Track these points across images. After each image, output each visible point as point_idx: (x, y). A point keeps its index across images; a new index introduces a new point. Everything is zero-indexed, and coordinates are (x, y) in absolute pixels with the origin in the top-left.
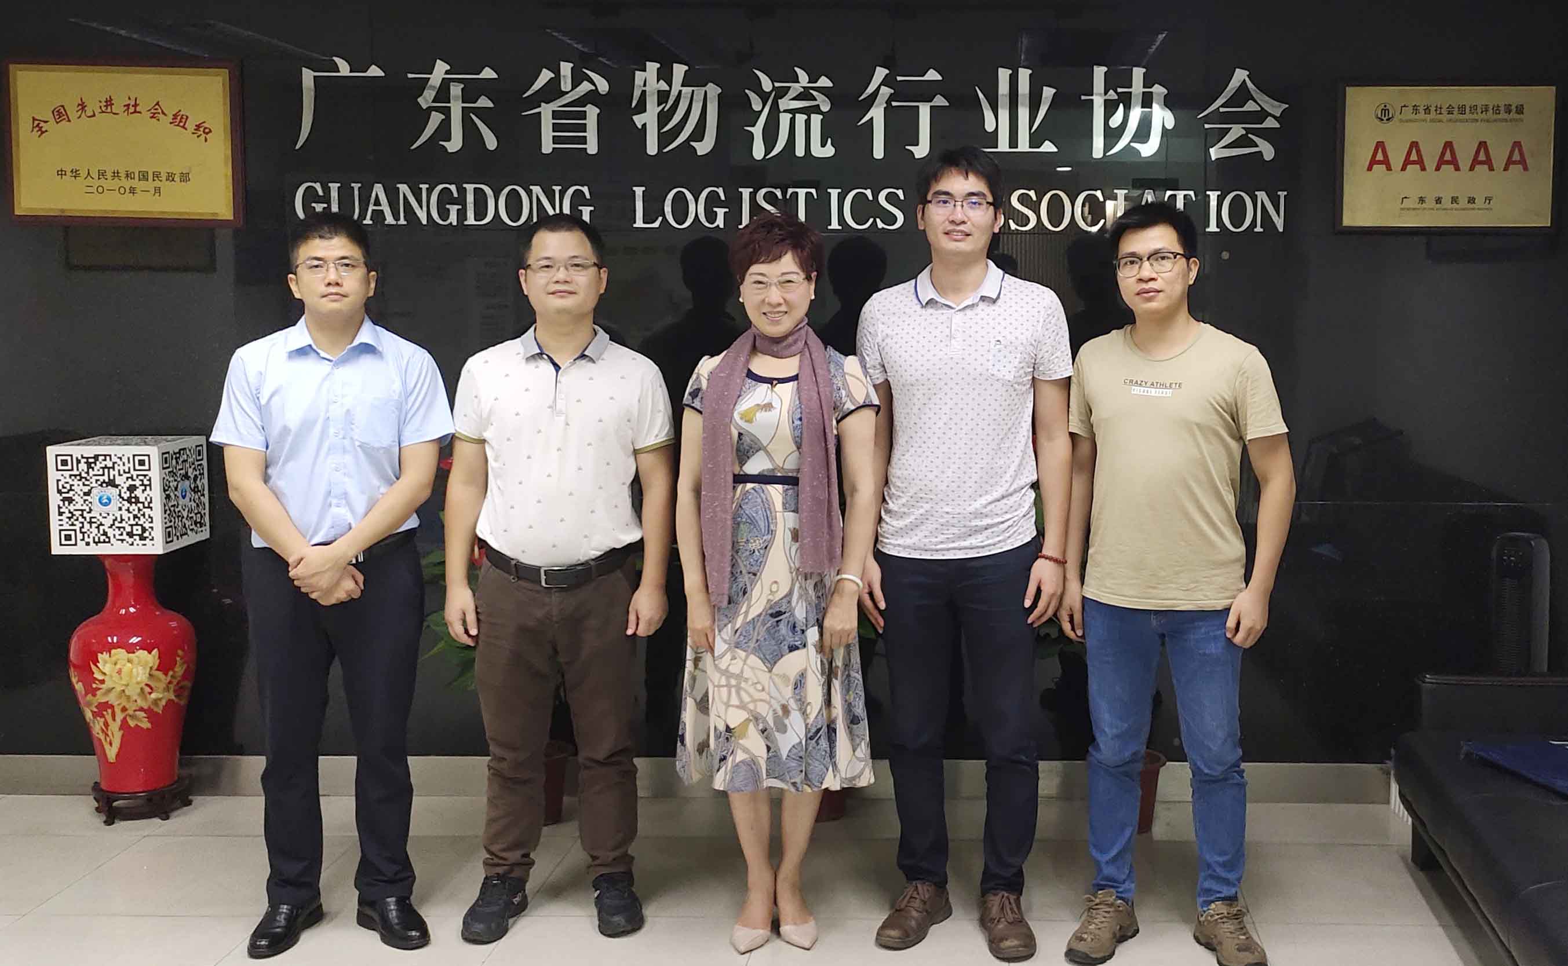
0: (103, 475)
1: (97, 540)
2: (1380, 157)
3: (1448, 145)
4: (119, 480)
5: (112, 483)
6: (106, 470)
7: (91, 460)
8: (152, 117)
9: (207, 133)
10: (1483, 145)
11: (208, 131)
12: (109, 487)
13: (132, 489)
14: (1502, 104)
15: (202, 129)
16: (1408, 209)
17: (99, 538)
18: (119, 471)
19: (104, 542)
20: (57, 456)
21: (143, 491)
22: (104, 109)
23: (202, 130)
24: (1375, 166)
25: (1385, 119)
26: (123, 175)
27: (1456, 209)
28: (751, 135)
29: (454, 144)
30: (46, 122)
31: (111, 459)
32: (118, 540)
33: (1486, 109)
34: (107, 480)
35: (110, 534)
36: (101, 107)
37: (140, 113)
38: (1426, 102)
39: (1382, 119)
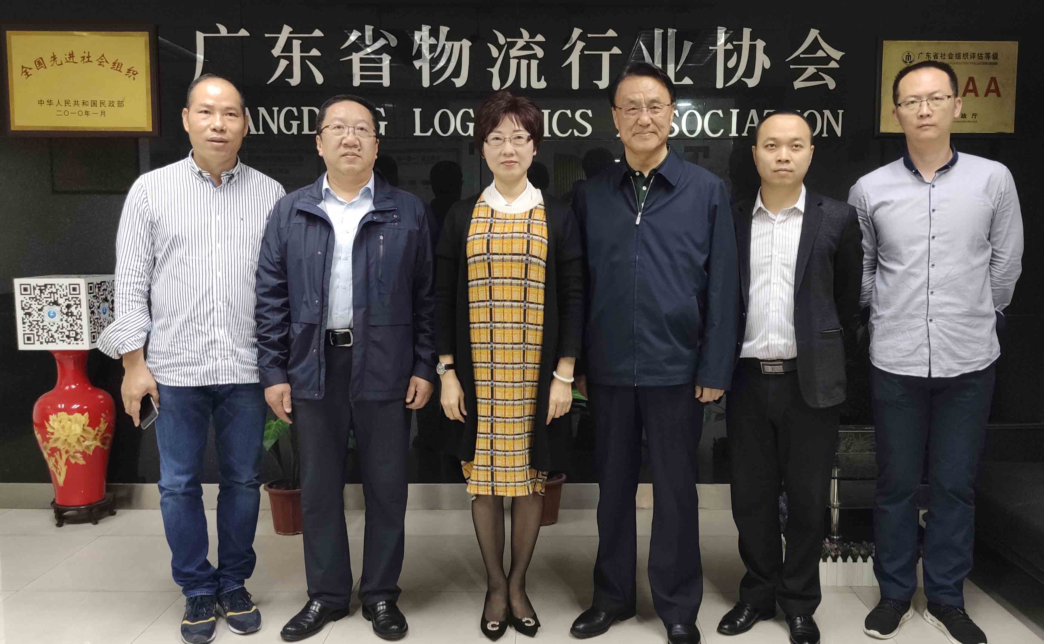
0: (50, 297)
1: (47, 341)
4: (61, 301)
5: (56, 303)
6: (52, 295)
7: (42, 288)
8: (99, 65)
9: (135, 75)
10: (972, 79)
11: (135, 73)
12: (55, 306)
13: (68, 306)
14: (984, 53)
15: (132, 72)
17: (49, 339)
18: (60, 295)
19: (52, 342)
20: (21, 285)
22: (68, 59)
25: (908, 62)
26: (80, 103)
28: (491, 74)
29: (295, 81)
30: (30, 69)
31: (55, 288)
32: (61, 340)
33: (973, 56)
34: (53, 301)
35: (56, 336)
36: (66, 58)
37: (91, 61)
38: (935, 51)
39: (906, 62)
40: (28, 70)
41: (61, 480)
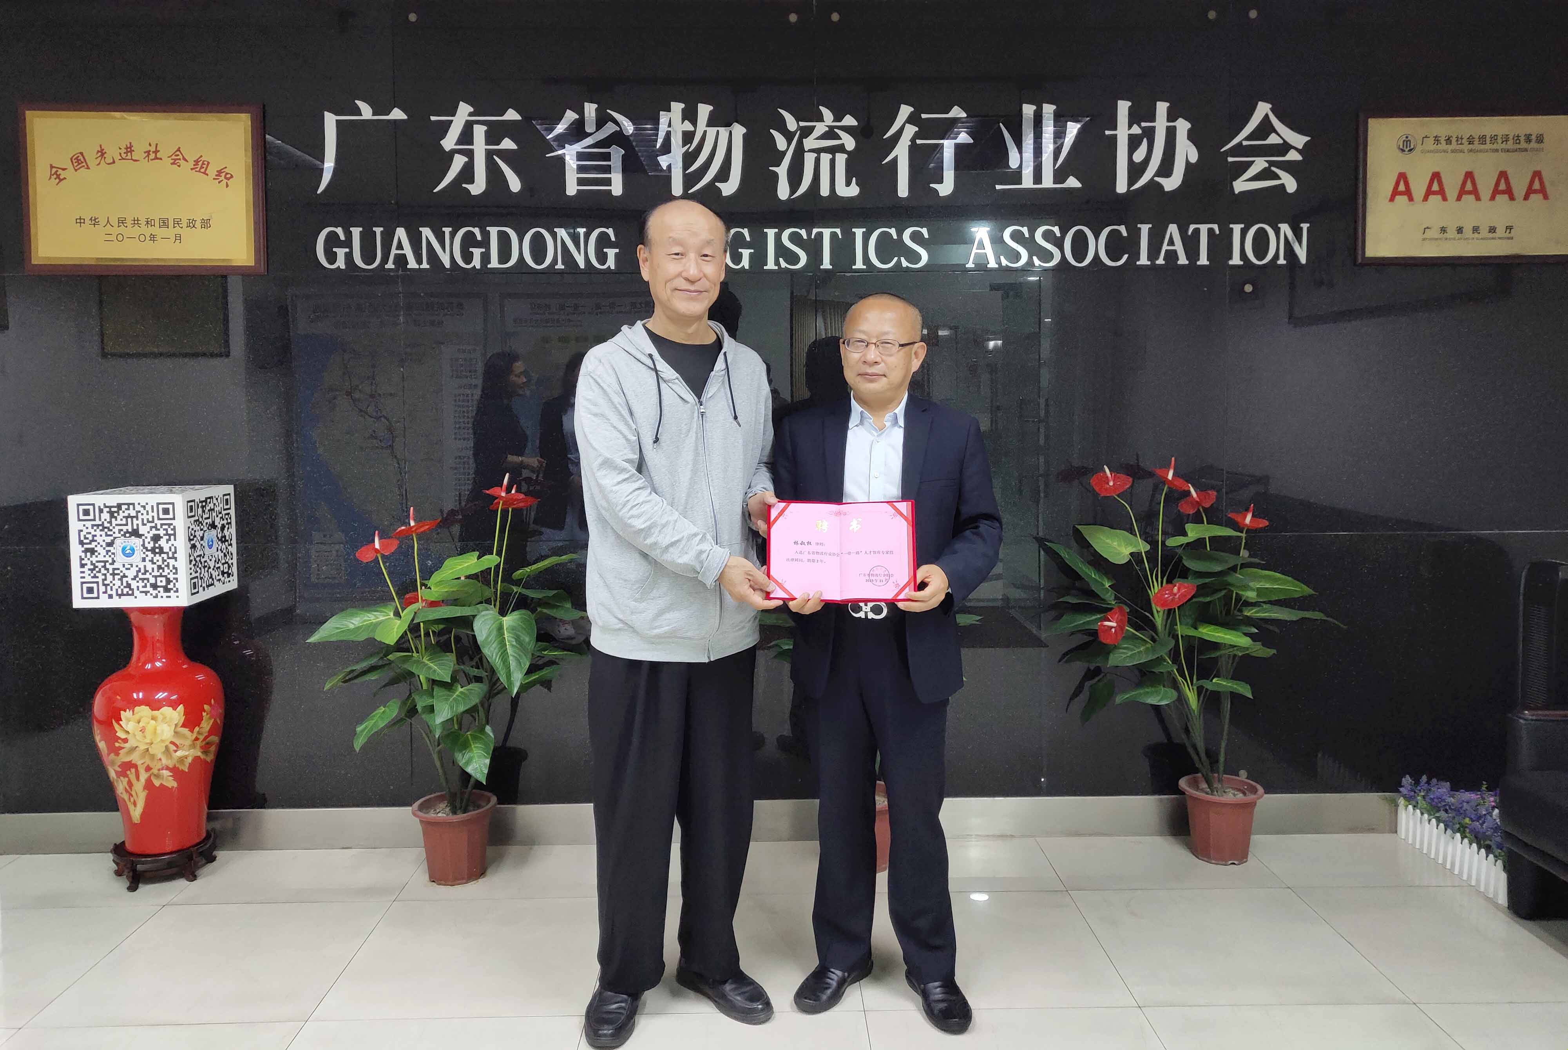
0: (126, 525)
1: (120, 592)
2: (1402, 188)
3: (1469, 175)
4: (143, 530)
5: (135, 533)
6: (129, 520)
7: (113, 509)
8: (172, 164)
9: (228, 179)
10: (1503, 175)
11: (229, 177)
12: (133, 537)
13: (156, 538)
14: (1522, 132)
16: (1431, 239)
17: (122, 590)
18: (143, 520)
19: (128, 594)
20: (78, 505)
21: (168, 540)
22: (124, 156)
23: (223, 175)
24: (1397, 197)
25: (1406, 150)
26: (143, 222)
27: (1477, 239)
28: (776, 176)
29: (477, 187)
30: (64, 169)
31: (134, 509)
32: (141, 592)
33: (1506, 139)
34: (130, 530)
35: (134, 585)
36: (120, 154)
37: (161, 159)
38: (1449, 133)
39: (1403, 151)
40: (60, 172)
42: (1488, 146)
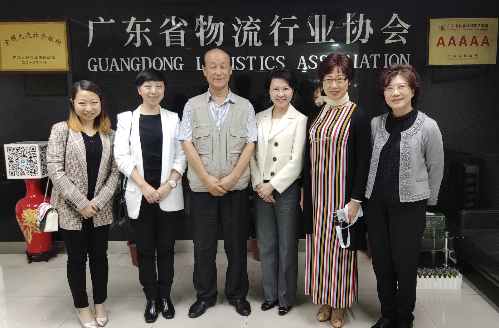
0: (22, 153)
1: (21, 174)
2: (441, 42)
3: (463, 38)
4: (27, 155)
6: (23, 151)
7: (18, 149)
8: (42, 38)
9: (59, 43)
10: (474, 38)
11: (60, 42)
12: (24, 157)
13: (31, 158)
14: (481, 24)
15: (58, 41)
16: (450, 59)
18: (26, 152)
19: (23, 175)
20: (7, 147)
22: (27, 36)
24: (439, 45)
25: (443, 29)
26: (34, 57)
27: (465, 59)
28: (234, 39)
29: (138, 45)
31: (24, 148)
32: (28, 174)
33: (476, 26)
34: (23, 155)
35: (25, 172)
37: (38, 37)
38: (456, 23)
39: (442, 29)
40: (8, 42)
41: (30, 241)
42: (470, 28)
